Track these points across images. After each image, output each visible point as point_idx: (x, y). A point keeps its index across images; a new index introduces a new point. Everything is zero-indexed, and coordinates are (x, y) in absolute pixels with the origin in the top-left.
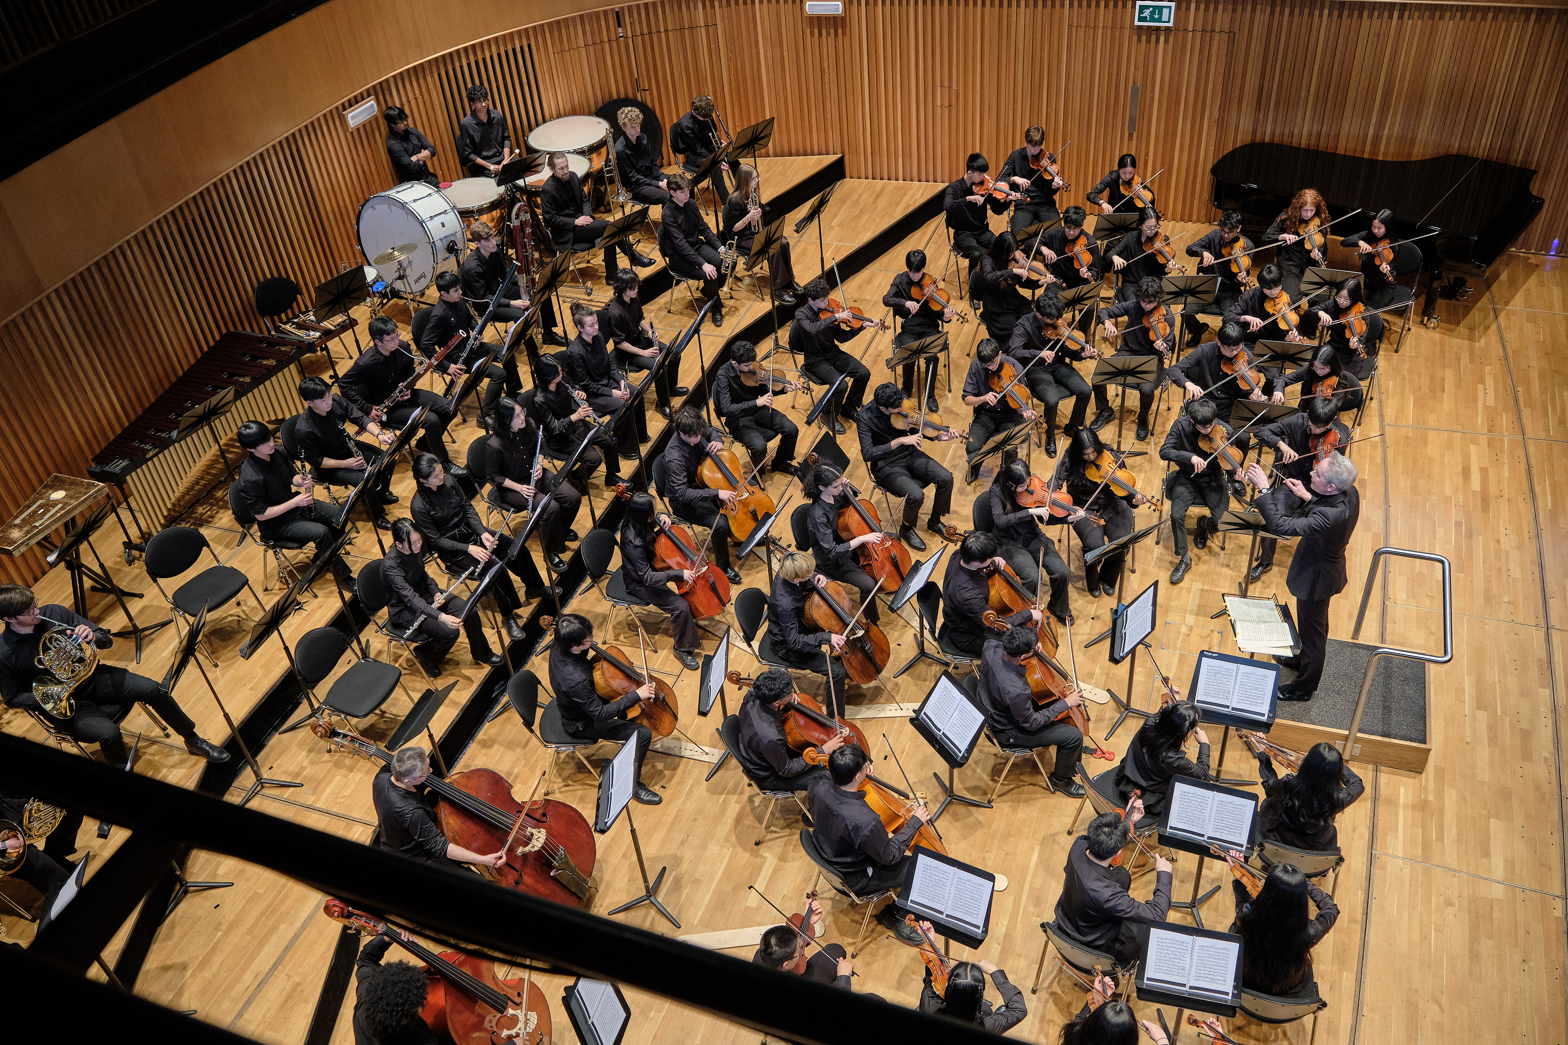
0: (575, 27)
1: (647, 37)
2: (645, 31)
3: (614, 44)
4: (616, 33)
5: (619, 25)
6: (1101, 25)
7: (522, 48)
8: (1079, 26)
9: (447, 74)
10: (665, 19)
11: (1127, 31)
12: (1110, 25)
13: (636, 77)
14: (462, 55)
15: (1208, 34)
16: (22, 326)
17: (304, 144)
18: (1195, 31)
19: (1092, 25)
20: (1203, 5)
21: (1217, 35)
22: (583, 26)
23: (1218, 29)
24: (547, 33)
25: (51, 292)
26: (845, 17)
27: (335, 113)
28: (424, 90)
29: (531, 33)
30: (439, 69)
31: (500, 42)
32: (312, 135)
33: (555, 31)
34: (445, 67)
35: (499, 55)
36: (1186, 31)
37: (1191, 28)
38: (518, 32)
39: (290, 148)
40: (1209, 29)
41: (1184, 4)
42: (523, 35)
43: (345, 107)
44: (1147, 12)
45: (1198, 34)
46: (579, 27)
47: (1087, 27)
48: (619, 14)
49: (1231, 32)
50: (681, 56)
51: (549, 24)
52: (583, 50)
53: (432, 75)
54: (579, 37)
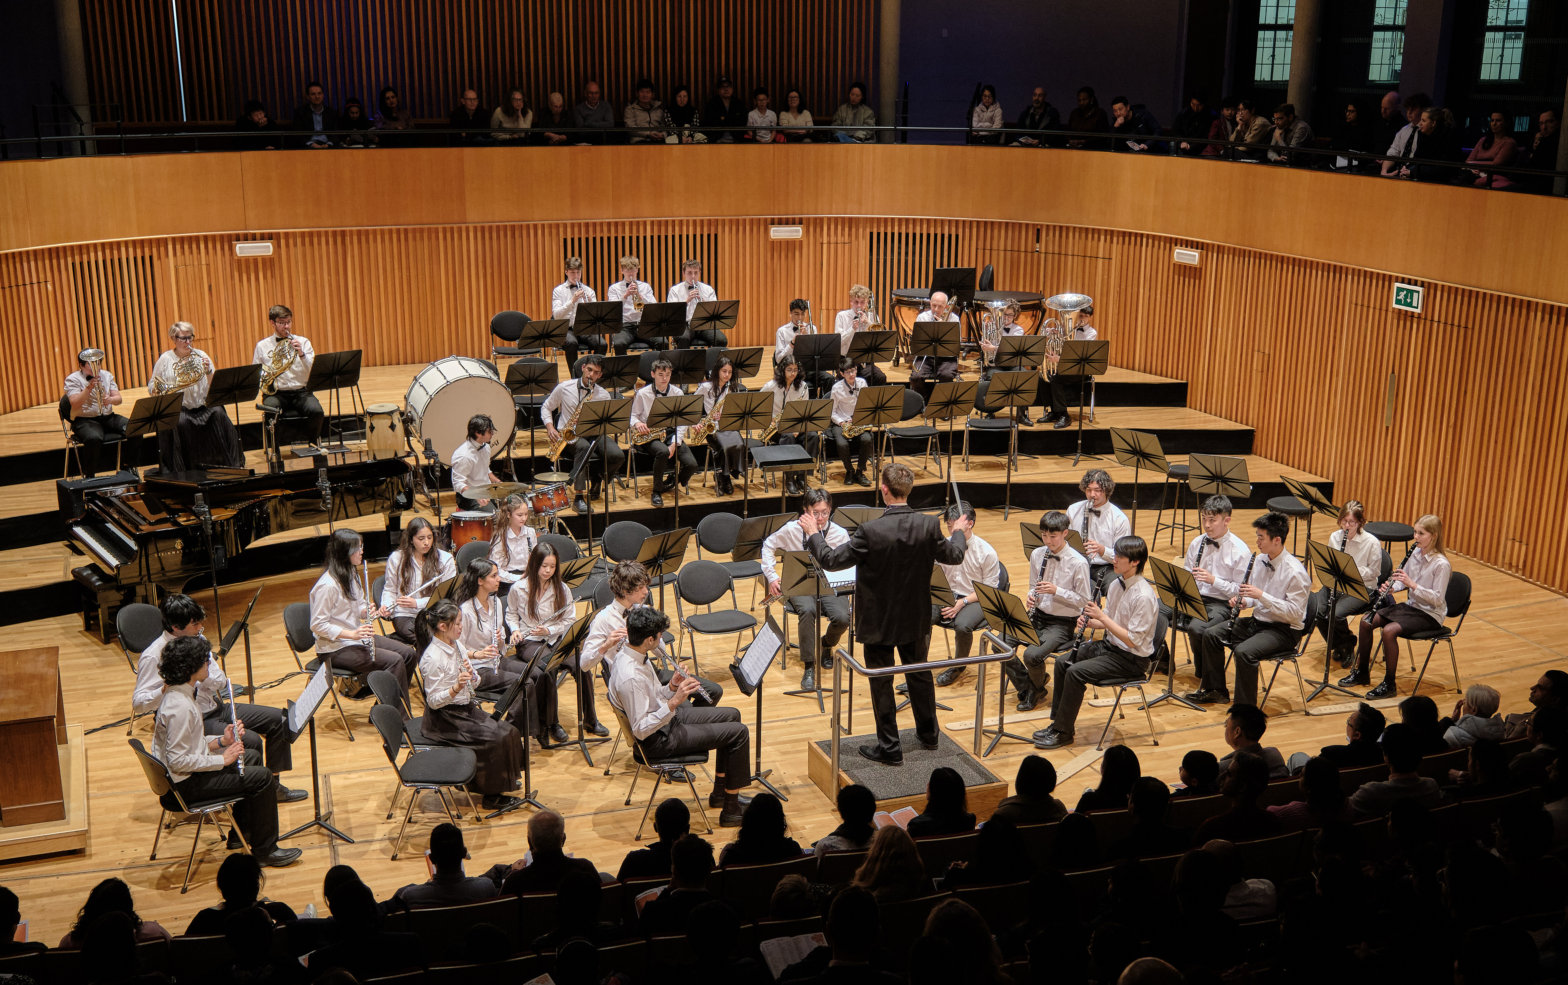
0: (999, 232)
1: (1056, 256)
2: (1056, 252)
3: (1029, 255)
4: (1033, 247)
5: (1038, 242)
6: (1372, 305)
7: (950, 236)
8: (1356, 304)
9: (879, 234)
10: (1073, 244)
11: (1390, 314)
12: (1378, 306)
13: (1041, 289)
14: (896, 224)
15: (1449, 327)
16: (441, 235)
17: (724, 231)
18: (1439, 322)
19: (1366, 304)
20: (1445, 295)
21: (1455, 329)
22: (1006, 232)
23: (1456, 323)
24: (974, 230)
25: (471, 226)
26: (1201, 269)
27: (762, 223)
28: (853, 238)
29: (961, 225)
30: (871, 227)
31: (932, 224)
32: (734, 228)
33: (982, 229)
34: (878, 228)
35: (929, 235)
36: (1432, 320)
37: (1436, 319)
38: (949, 221)
39: (709, 229)
40: (1450, 322)
41: (1432, 291)
42: (954, 224)
43: (773, 222)
44: (1403, 294)
45: (1442, 326)
46: (1003, 232)
47: (1362, 305)
48: (1038, 230)
49: (1466, 327)
50: (1080, 280)
51: (978, 222)
52: (1002, 253)
53: (864, 229)
54: (1001, 240)
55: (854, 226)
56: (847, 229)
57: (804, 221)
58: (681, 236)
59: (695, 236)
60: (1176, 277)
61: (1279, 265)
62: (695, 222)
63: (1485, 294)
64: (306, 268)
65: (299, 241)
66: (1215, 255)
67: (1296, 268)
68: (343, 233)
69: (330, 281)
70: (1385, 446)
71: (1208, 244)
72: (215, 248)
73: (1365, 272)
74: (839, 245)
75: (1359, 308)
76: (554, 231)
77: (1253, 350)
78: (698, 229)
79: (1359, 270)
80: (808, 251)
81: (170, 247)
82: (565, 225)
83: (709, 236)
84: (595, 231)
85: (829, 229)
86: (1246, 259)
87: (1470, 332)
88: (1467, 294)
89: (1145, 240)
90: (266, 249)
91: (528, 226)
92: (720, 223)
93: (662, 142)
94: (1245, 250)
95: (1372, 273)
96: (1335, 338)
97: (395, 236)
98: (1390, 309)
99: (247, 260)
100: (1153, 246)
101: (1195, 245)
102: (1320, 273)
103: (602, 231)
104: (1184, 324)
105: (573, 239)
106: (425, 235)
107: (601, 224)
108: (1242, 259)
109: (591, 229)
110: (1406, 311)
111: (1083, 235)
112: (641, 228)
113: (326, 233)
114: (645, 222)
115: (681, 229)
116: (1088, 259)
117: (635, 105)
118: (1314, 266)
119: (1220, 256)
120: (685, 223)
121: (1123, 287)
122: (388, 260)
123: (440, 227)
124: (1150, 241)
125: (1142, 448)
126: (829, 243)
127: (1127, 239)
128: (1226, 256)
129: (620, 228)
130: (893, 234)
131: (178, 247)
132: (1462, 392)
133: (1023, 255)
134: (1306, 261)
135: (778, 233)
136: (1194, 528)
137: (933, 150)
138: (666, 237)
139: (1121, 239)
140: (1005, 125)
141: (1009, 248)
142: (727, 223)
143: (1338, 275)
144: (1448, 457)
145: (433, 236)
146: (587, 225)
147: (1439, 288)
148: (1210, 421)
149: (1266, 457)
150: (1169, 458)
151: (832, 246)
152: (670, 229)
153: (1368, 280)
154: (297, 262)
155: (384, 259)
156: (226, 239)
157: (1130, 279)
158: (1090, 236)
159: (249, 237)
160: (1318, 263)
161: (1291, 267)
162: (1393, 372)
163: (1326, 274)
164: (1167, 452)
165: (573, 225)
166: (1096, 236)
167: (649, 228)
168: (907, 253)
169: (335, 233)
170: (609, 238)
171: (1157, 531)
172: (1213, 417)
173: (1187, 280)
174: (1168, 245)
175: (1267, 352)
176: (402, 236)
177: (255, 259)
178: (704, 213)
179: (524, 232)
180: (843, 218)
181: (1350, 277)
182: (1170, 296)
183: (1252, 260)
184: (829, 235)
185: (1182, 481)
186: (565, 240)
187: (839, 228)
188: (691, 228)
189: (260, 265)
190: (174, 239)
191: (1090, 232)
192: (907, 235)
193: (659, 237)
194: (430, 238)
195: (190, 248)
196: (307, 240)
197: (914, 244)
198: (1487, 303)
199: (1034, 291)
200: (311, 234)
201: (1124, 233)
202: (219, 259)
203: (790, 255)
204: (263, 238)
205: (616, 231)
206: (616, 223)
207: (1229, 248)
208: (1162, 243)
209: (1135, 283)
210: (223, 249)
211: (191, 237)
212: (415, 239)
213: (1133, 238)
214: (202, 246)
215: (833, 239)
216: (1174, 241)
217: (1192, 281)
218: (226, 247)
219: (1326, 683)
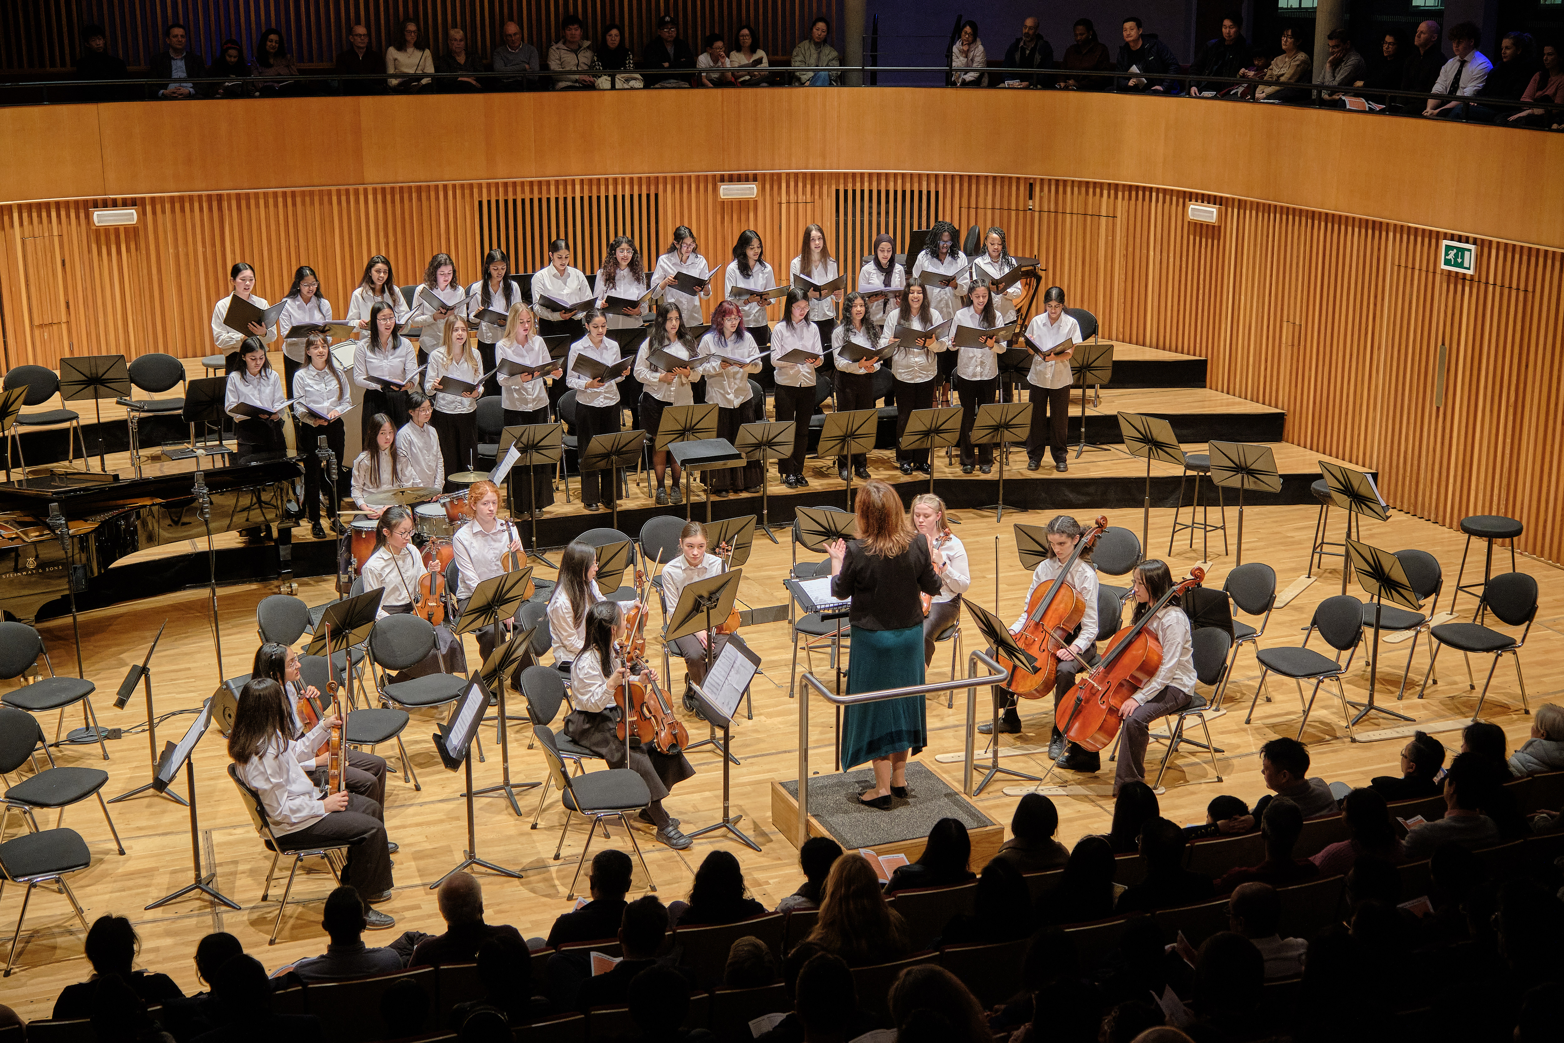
0: (986, 187)
1: (1052, 215)
2: (1052, 209)
3: (1021, 213)
4: (1025, 205)
5: (1031, 198)
6: (1417, 266)
7: (929, 193)
8: (1399, 266)
9: (846, 192)
10: (1072, 201)
11: (1438, 277)
12: (1424, 268)
13: (1036, 253)
14: (866, 179)
15: (1506, 291)
16: (335, 199)
17: (665, 190)
18: (1495, 284)
19: (1410, 265)
20: (1501, 253)
21: (1514, 293)
22: (994, 187)
23: (1514, 285)
24: (957, 186)
25: (370, 187)
26: (1220, 227)
27: (710, 179)
28: (817, 197)
29: (941, 180)
31: (908, 180)
32: (677, 187)
33: (966, 185)
34: (845, 184)
35: (904, 192)
36: (1487, 283)
37: (1491, 281)
38: (928, 175)
39: (649, 189)
40: (1507, 284)
41: (1486, 250)
42: (933, 179)
43: (722, 179)
44: (1452, 254)
45: (1498, 289)
46: (990, 187)
47: (1406, 267)
48: (1031, 185)
49: (1526, 291)
50: (1080, 244)
51: (961, 176)
52: (989, 212)
53: (829, 186)
54: (988, 197)
55: (817, 182)
56: (809, 187)
57: (759, 178)
58: (615, 197)
59: (632, 196)
60: (1191, 237)
61: (1310, 221)
62: (632, 179)
63: (1546, 252)
64: (176, 240)
65: (168, 206)
66: (1236, 211)
67: (1329, 225)
68: (220, 198)
69: (204, 253)
70: (1436, 429)
71: (1227, 198)
72: (68, 216)
73: (1409, 228)
74: (800, 205)
75: (1402, 269)
76: (467, 192)
77: (1281, 321)
78: (636, 188)
79: (1402, 226)
80: (764, 213)
81: (16, 216)
82: (480, 186)
83: (648, 196)
84: (515, 193)
85: (788, 186)
86: (1272, 215)
87: (1530, 295)
88: (1525, 252)
89: (1154, 194)
90: (129, 216)
91: (437, 187)
92: (661, 181)
93: (591, 87)
94: (1270, 205)
95: (1416, 229)
96: (1375, 305)
97: (280, 200)
98: (1438, 271)
99: (107, 230)
100: (1164, 202)
101: (1212, 200)
102: (1356, 230)
103: (523, 191)
104: (1201, 291)
105: (489, 202)
106: (316, 199)
107: (523, 183)
108: (1266, 215)
109: (510, 189)
110: (1457, 273)
111: (1083, 190)
112: (569, 188)
113: (200, 197)
114: (574, 181)
115: (616, 189)
116: (1089, 218)
117: (560, 45)
118: (1350, 222)
119: (1242, 211)
120: (620, 181)
121: (1130, 249)
122: (273, 227)
123: (333, 188)
124: (1161, 195)
125: (1155, 436)
126: (788, 202)
127: (1134, 193)
128: (1248, 212)
129: (544, 188)
130: (862, 192)
131: (25, 215)
132: (1523, 366)
133: (1013, 213)
134: (1340, 216)
135: (728, 191)
136: (1217, 528)
137: (907, 93)
138: (599, 198)
139: (1127, 193)
140: (989, 64)
141: (997, 206)
142: (669, 181)
143: (1377, 233)
144: (1508, 440)
145: (326, 199)
146: (506, 185)
147: (1494, 245)
148: (1234, 404)
149: (1299, 445)
150: (1184, 447)
151: (792, 206)
152: (603, 188)
153: (1412, 238)
154: (165, 232)
155: (268, 227)
156: (81, 205)
157: (1138, 241)
158: (1091, 190)
159: (109, 203)
160: (1354, 218)
161: (1323, 224)
162: (1443, 344)
163: (1363, 231)
164: (1182, 440)
165: (489, 185)
166: (1098, 190)
167: (578, 187)
168: (879, 213)
169: (209, 197)
170: (532, 200)
171: (1174, 532)
172: (1237, 399)
173: (1204, 240)
174: (1181, 201)
175: (1297, 323)
176: (289, 200)
177: (117, 229)
178: (642, 169)
179: (433, 194)
180: (805, 174)
181: (1391, 235)
182: (1184, 259)
183: (1278, 216)
184: (788, 192)
185: (1202, 474)
186: (480, 203)
187: (800, 185)
188: (627, 187)
189: (122, 236)
190: (20, 207)
191: (1091, 186)
192: (879, 192)
193: (590, 198)
194: (321, 203)
195: (40, 216)
196: (177, 206)
197: (887, 202)
198: (1549, 262)
199: (1027, 255)
200: (182, 199)
201: (1131, 186)
202: (74, 230)
203: (743, 217)
204: (125, 203)
205: (540, 192)
206: (540, 183)
207: (1252, 202)
208: (1174, 199)
209: (1144, 245)
210: (78, 217)
211: (39, 204)
212: (303, 203)
213: (1140, 193)
214: (54, 214)
215: (792, 198)
216: (1187, 196)
217: (1210, 241)
218: (82, 215)
219: (1371, 705)
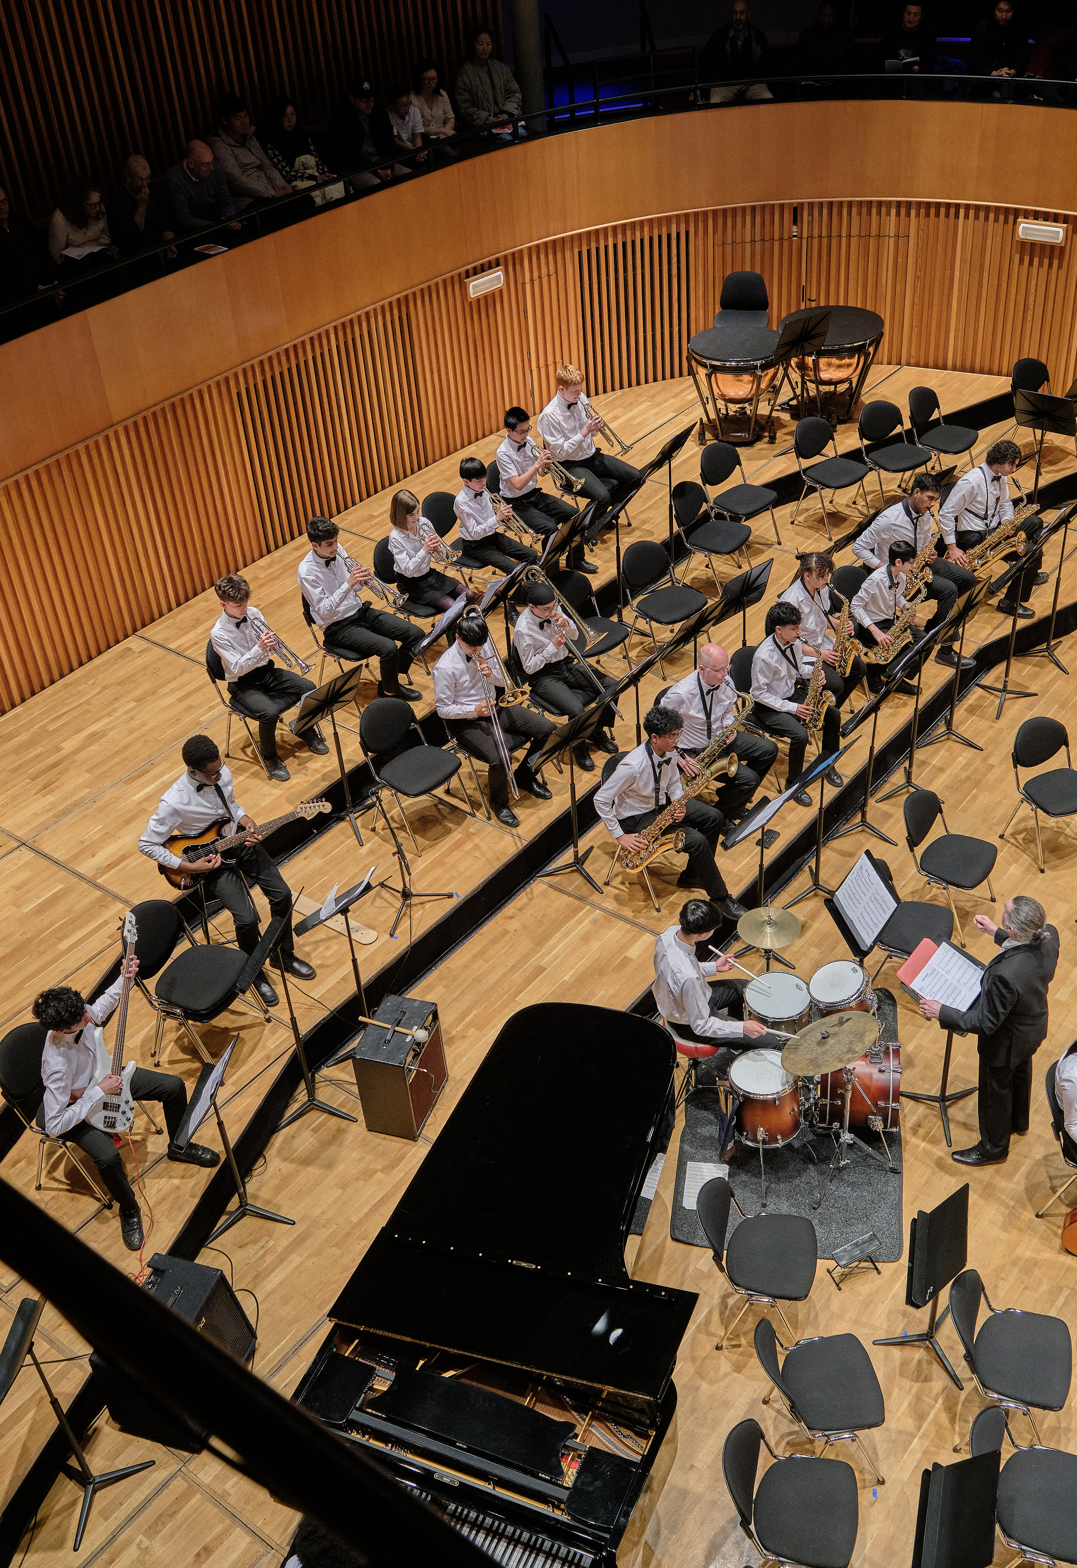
0: (744, 219)
1: (825, 240)
2: (824, 233)
5: (795, 222)
7: (678, 235)
10: (850, 222)
14: (610, 234)
16: (85, 459)
17: (416, 306)
22: (753, 217)
24: (710, 222)
25: (120, 427)
26: (1064, 248)
27: (456, 280)
28: (560, 265)
29: (692, 219)
30: (581, 246)
31: (655, 225)
32: (427, 300)
33: (720, 220)
34: (589, 244)
35: (651, 239)
39: (400, 311)
42: (683, 219)
43: (467, 275)
46: (748, 219)
48: (795, 209)
50: (860, 267)
51: (714, 211)
52: (748, 246)
53: (572, 252)
54: (746, 230)
56: (551, 257)
57: (502, 261)
62: (382, 307)
74: (544, 280)
76: (223, 388)
78: (388, 314)
80: (510, 303)
82: (236, 376)
83: (401, 320)
84: (272, 368)
85: (530, 264)
89: (962, 211)
91: (191, 397)
92: (410, 298)
101: (1052, 218)
103: (280, 364)
105: (248, 391)
106: (64, 469)
107: (278, 355)
109: (267, 367)
111: (864, 210)
112: (324, 341)
114: (328, 330)
115: (369, 324)
116: (872, 239)
120: (372, 314)
121: (927, 270)
123: (81, 446)
124: (972, 212)
126: (532, 280)
127: (933, 211)
129: (300, 351)
130: (606, 248)
135: (478, 287)
139: (923, 211)
142: (418, 295)
145: (75, 465)
146: (261, 363)
151: (536, 283)
152: (357, 328)
157: (938, 261)
158: (874, 210)
165: (244, 371)
166: (884, 210)
167: (332, 337)
168: (625, 268)
170: (290, 370)
173: (1036, 260)
174: (1011, 218)
178: (391, 290)
179: (188, 407)
180: (546, 244)
184: (531, 269)
188: (379, 316)
191: (875, 206)
192: (624, 245)
193: (346, 343)
194: (71, 471)
197: (634, 254)
201: (928, 203)
203: (491, 313)
206: (295, 346)
209: (947, 264)
212: (51, 479)
213: (943, 210)
215: (536, 274)
216: (1019, 213)
217: (1046, 261)
